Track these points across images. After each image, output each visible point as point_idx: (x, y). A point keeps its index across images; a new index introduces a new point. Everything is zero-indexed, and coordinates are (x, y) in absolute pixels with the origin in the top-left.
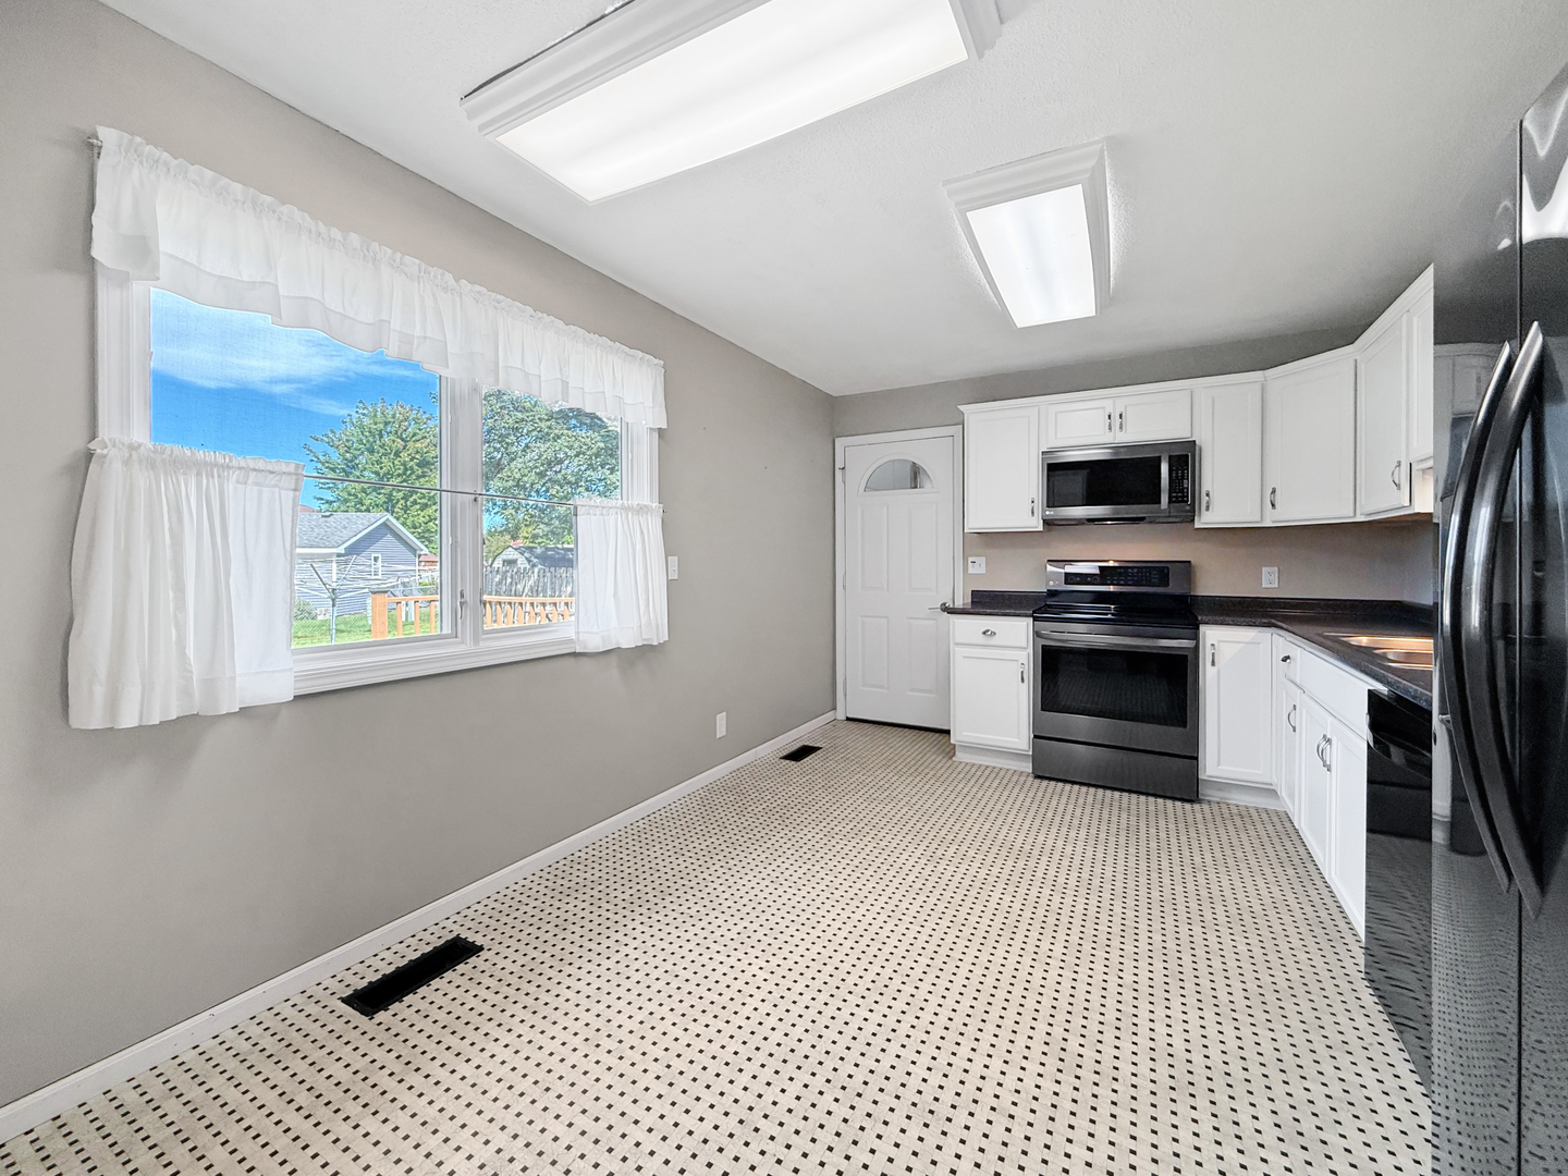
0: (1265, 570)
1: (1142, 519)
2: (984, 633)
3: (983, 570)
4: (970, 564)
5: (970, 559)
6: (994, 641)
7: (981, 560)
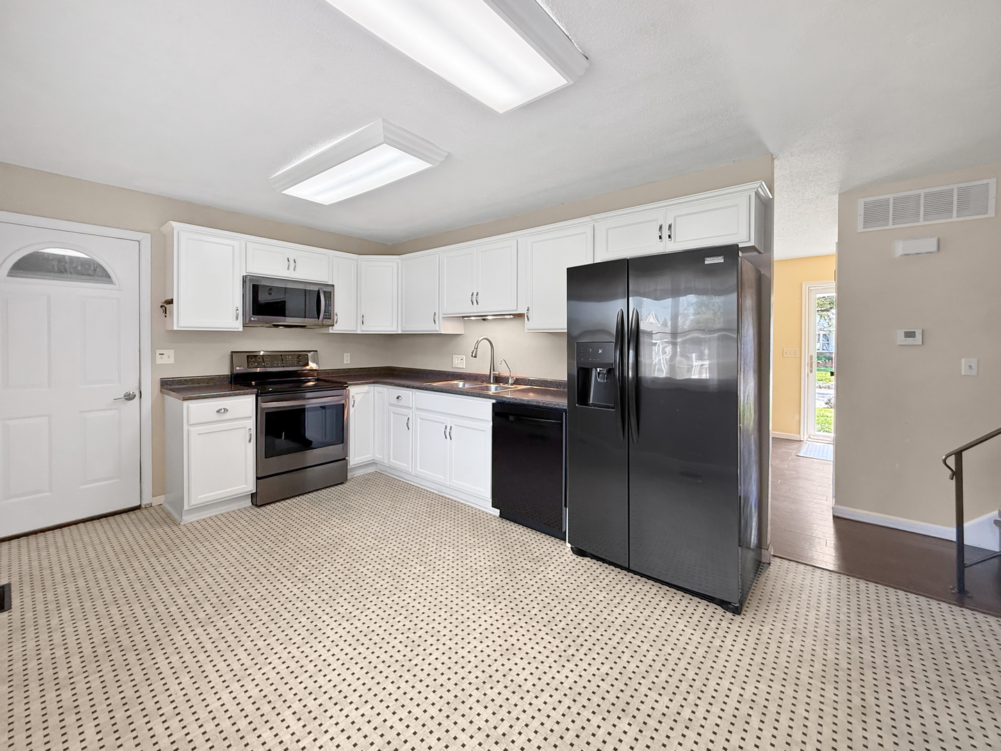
0: (345, 354)
1: (305, 326)
2: (218, 411)
3: (172, 361)
4: (158, 356)
5: (158, 352)
6: (227, 416)
7: (171, 353)
